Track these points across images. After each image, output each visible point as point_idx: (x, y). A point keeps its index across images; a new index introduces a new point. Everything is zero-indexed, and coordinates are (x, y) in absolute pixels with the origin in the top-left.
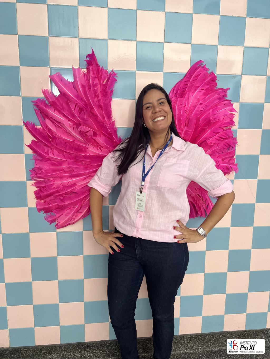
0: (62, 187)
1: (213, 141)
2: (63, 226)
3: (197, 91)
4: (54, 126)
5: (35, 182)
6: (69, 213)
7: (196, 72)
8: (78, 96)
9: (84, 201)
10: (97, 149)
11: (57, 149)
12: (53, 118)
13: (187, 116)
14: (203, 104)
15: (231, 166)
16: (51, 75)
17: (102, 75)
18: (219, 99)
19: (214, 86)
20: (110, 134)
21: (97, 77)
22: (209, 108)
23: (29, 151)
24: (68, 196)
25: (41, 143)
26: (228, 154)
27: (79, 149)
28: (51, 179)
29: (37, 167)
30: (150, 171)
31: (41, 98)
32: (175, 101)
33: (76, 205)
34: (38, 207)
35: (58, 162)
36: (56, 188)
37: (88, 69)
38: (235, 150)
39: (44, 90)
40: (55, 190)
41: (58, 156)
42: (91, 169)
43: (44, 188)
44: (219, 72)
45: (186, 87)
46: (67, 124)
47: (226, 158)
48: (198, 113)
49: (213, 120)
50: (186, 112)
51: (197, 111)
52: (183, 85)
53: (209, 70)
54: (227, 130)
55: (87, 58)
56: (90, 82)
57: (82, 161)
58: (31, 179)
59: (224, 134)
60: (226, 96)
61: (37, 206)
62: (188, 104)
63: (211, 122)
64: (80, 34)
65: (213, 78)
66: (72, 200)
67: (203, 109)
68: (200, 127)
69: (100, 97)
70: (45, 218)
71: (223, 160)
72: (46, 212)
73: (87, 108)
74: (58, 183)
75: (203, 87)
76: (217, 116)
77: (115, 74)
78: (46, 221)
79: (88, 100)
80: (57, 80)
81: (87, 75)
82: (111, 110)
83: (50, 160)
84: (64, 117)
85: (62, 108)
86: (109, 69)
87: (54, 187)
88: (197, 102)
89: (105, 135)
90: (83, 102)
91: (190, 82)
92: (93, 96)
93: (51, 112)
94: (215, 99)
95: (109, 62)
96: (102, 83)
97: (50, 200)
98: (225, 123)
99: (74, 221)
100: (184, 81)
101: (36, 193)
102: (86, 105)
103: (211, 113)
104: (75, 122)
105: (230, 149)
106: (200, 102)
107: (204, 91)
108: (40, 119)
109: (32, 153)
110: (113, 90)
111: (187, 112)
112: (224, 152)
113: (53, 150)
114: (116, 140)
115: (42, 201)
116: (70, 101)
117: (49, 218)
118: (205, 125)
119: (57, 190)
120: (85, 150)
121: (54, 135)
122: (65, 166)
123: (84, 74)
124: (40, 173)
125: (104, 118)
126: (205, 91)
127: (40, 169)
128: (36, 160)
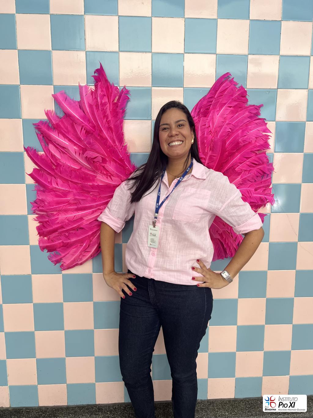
0: (67, 222)
1: (243, 167)
2: (69, 267)
3: (223, 108)
4: (58, 151)
5: (37, 216)
6: (75, 252)
7: (222, 86)
8: (85, 117)
9: (92, 238)
10: (107, 178)
11: (61, 178)
12: (56, 142)
13: (212, 139)
14: (231, 124)
15: (265, 196)
16: (55, 94)
17: (112, 93)
18: (250, 117)
19: (244, 103)
20: (122, 160)
21: (106, 95)
22: (237, 129)
23: (30, 181)
24: (74, 233)
25: (44, 171)
26: (262, 183)
27: (85, 178)
28: (55, 213)
29: (39, 199)
30: (165, 201)
31: (43, 120)
32: (197, 121)
33: (83, 243)
34: (40, 245)
35: (62, 193)
36: (60, 223)
37: (96, 86)
38: (271, 178)
39: (47, 111)
40: (59, 225)
41: (62, 186)
42: (100, 201)
43: (47, 223)
44: (249, 86)
45: (211, 105)
46: (72, 149)
47: (260, 188)
48: (224, 134)
49: (242, 142)
50: (210, 134)
51: (223, 132)
52: (206, 102)
53: (237, 84)
54: (260, 154)
55: (96, 74)
56: (98, 101)
57: (89, 192)
58: (33, 212)
59: (257, 159)
60: (258, 114)
61: (39, 243)
62: (213, 123)
63: (240, 144)
64: (87, 47)
65: (243, 93)
66: (78, 236)
67: (230, 130)
68: (227, 151)
69: (110, 118)
70: (49, 257)
71: (256, 190)
72: (49, 251)
73: (95, 130)
74: (62, 217)
75: (230, 103)
76: (247, 138)
77: (127, 92)
78: (50, 262)
79: (96, 121)
80: (61, 99)
81: (95, 93)
82: (123, 133)
83: (54, 191)
84: (69, 141)
85: (66, 131)
86: (120, 86)
87: (58, 221)
88: (223, 122)
89: (116, 162)
90: (90, 124)
91: (215, 98)
92: (102, 116)
93: (54, 135)
94: (245, 118)
95: (120, 78)
96: (112, 102)
97: (54, 237)
98: (258, 146)
99: (82, 261)
100: (207, 97)
101: (38, 228)
102: (94, 127)
103: (240, 134)
104: (81, 146)
105: (265, 176)
106: (227, 122)
107: (231, 109)
108: (43, 144)
109: (34, 183)
110: (124, 109)
111: (212, 134)
112: (257, 180)
113: (57, 179)
114: (129, 167)
115: (46, 238)
116: (76, 123)
117: (53, 257)
118: (233, 149)
119: (62, 225)
120: (93, 179)
121: (59, 162)
122: (70, 198)
123: (92, 92)
124: (42, 206)
125: (114, 142)
126: (233, 109)
127: (42, 201)
128: (38, 190)
